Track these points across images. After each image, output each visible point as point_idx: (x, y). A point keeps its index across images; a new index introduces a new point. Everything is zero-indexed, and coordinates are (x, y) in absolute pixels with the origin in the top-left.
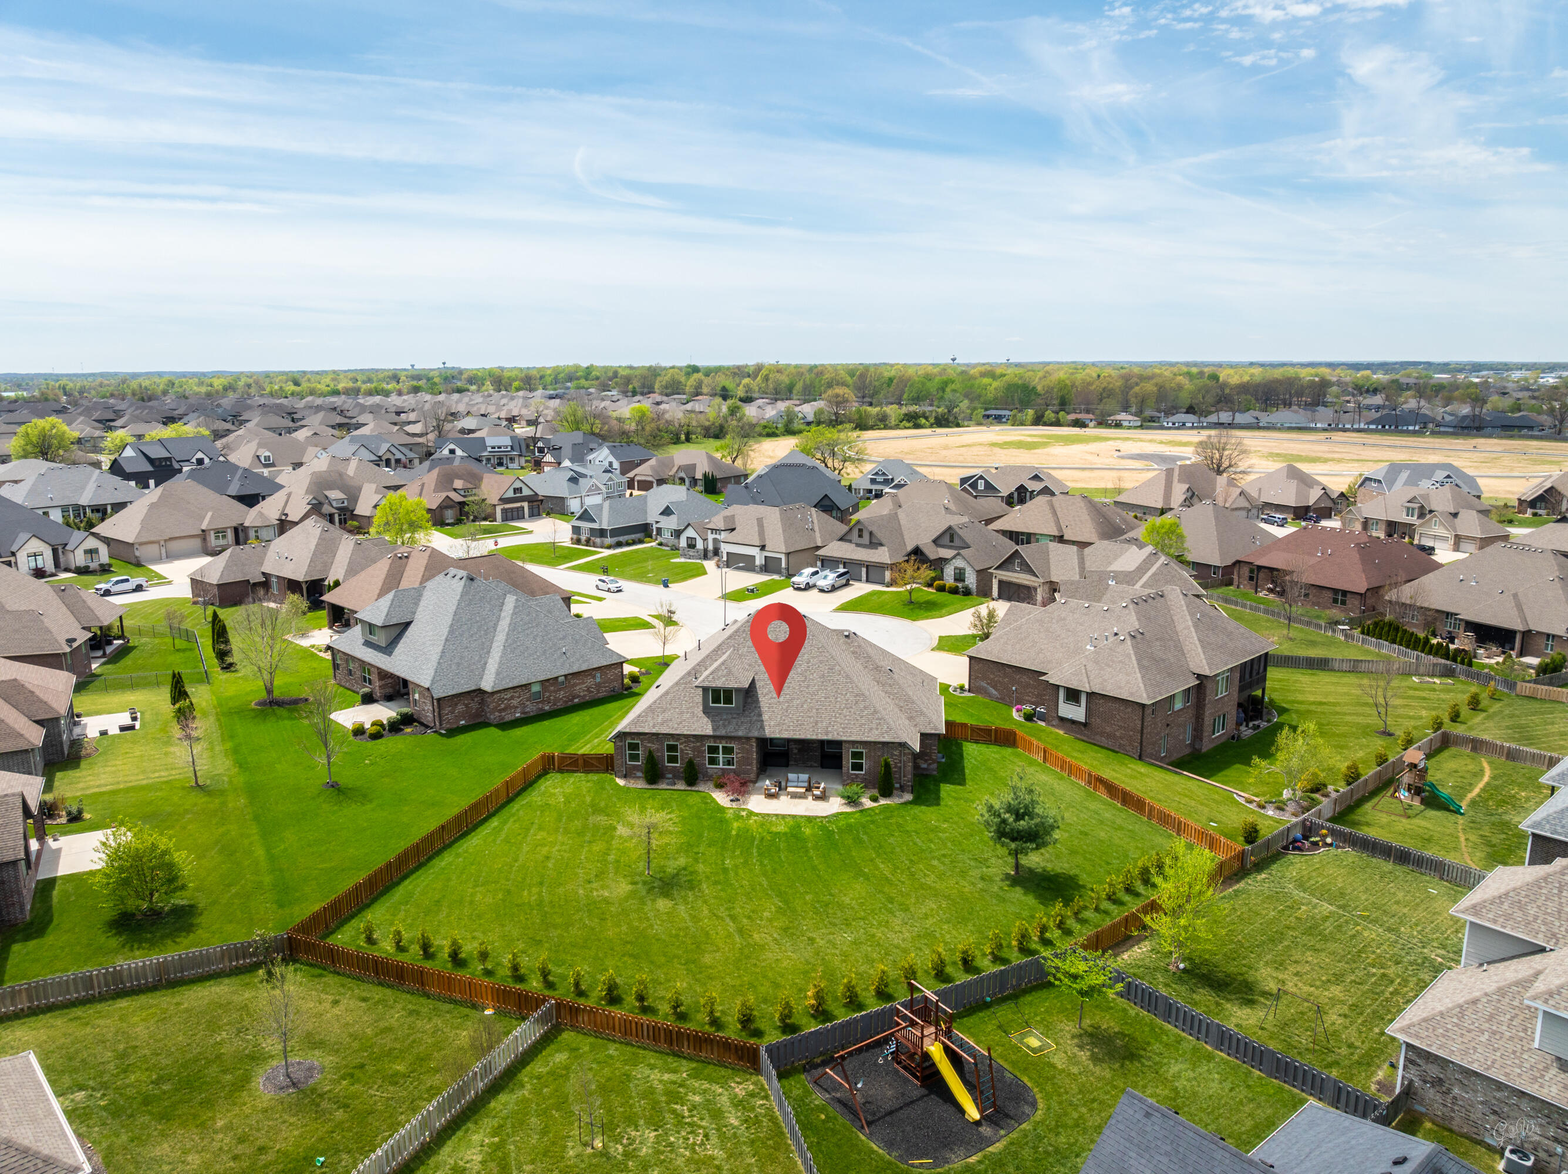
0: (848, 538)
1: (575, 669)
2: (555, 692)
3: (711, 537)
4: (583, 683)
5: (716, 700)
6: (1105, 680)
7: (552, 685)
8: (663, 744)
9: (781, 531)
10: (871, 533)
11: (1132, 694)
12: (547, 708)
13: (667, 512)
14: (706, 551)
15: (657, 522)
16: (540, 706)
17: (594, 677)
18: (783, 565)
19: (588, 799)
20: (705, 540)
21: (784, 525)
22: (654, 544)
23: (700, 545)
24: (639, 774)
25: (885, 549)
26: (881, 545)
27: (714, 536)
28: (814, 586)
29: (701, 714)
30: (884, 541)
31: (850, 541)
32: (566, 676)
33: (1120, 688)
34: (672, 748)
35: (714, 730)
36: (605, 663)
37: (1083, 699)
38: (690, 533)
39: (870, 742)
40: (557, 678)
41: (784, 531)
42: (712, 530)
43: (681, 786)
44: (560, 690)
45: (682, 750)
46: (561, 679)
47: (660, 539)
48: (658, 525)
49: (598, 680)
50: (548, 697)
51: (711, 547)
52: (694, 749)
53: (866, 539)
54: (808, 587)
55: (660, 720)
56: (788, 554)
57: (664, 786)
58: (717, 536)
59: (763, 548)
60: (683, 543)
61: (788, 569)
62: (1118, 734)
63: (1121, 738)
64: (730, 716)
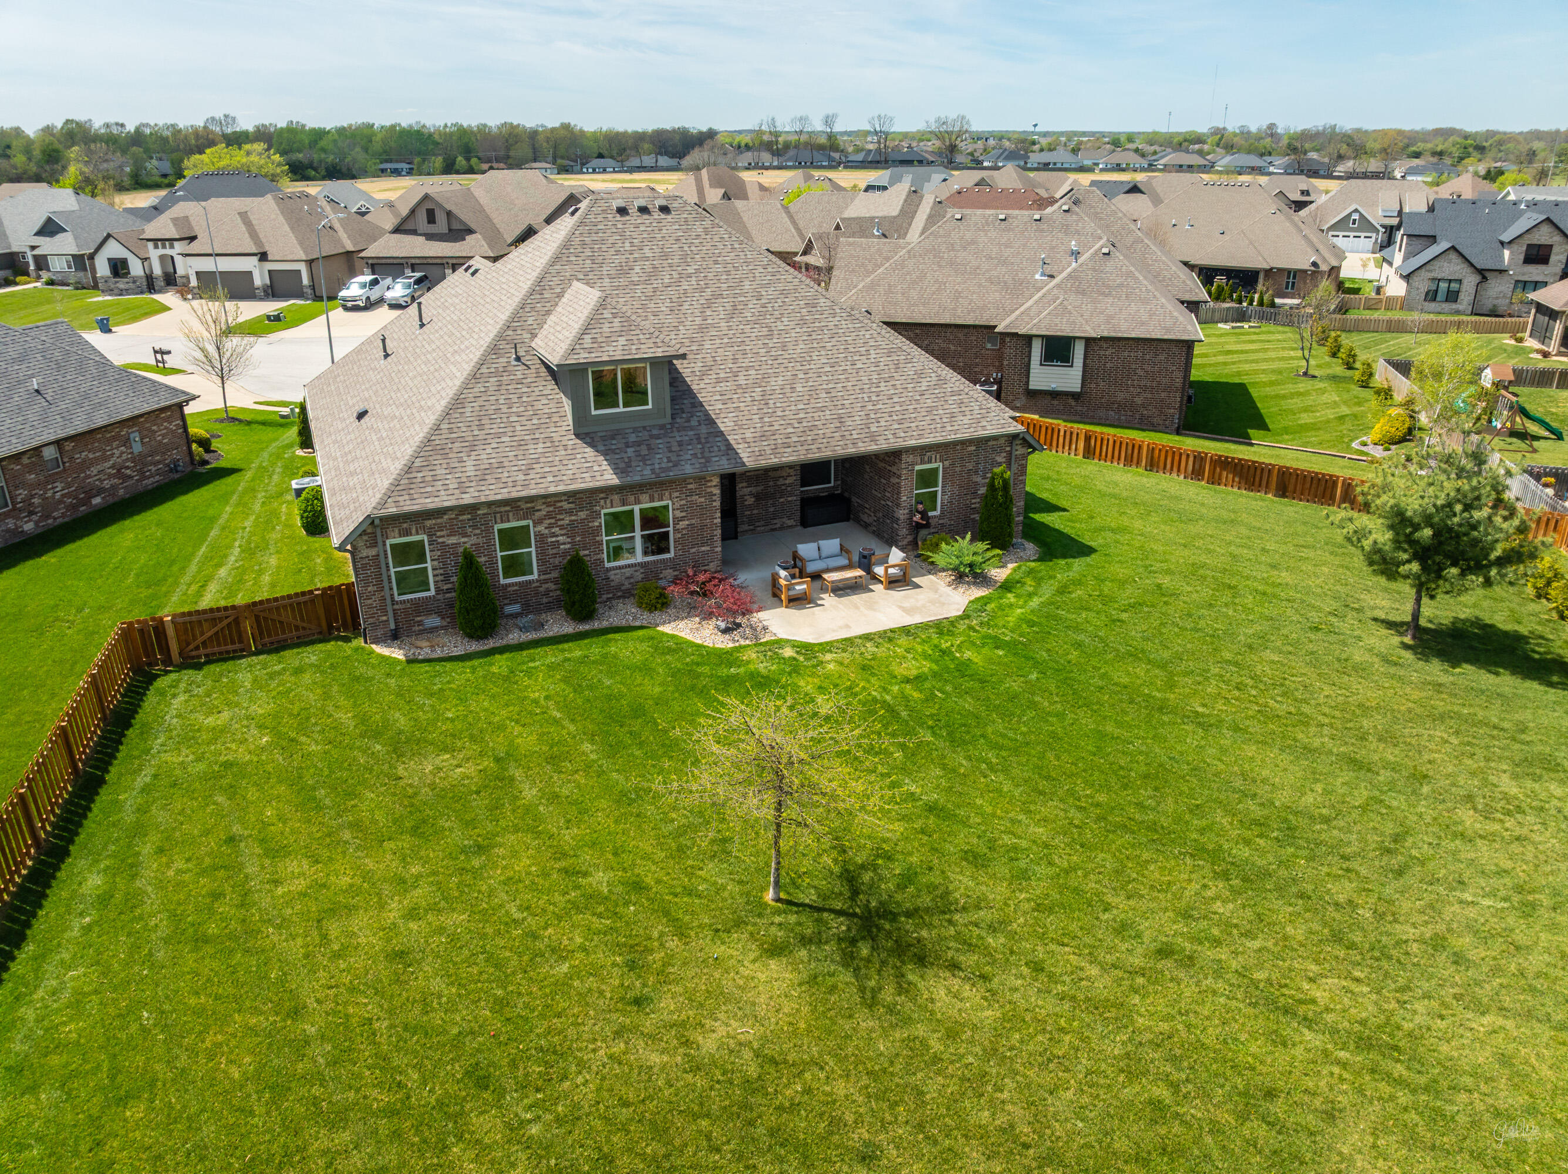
0: (409, 226)
1: (79, 425)
2: (41, 485)
3: (154, 254)
4: (105, 458)
5: (604, 395)
6: (1111, 317)
7: (30, 468)
8: (489, 530)
9: (287, 228)
10: (449, 214)
11: (1168, 330)
12: (29, 527)
13: (50, 228)
14: (150, 279)
15: (33, 248)
16: (11, 523)
17: (127, 442)
18: (305, 281)
19: (345, 718)
20: (145, 260)
21: (288, 220)
22: (38, 284)
23: (136, 268)
24: (433, 621)
25: (477, 236)
26: (470, 231)
27: (161, 251)
28: (381, 301)
29: (572, 441)
30: (473, 226)
31: (414, 232)
32: (58, 443)
33: (1143, 324)
34: (511, 539)
35: (617, 470)
36: (146, 408)
37: (1079, 352)
38: (114, 250)
39: (955, 444)
40: (37, 450)
41: (292, 228)
42: (155, 241)
43: (558, 625)
44: (51, 479)
45: (541, 538)
46: (49, 453)
47: (45, 276)
48: (36, 252)
49: (137, 448)
50: (27, 500)
51: (157, 271)
52: (571, 530)
53: (441, 226)
54: (370, 305)
55: (470, 470)
56: (310, 262)
57: (515, 637)
58: (168, 251)
59: (263, 257)
60: (103, 269)
61: (313, 287)
62: (1138, 400)
63: (1143, 406)
64: (645, 435)
